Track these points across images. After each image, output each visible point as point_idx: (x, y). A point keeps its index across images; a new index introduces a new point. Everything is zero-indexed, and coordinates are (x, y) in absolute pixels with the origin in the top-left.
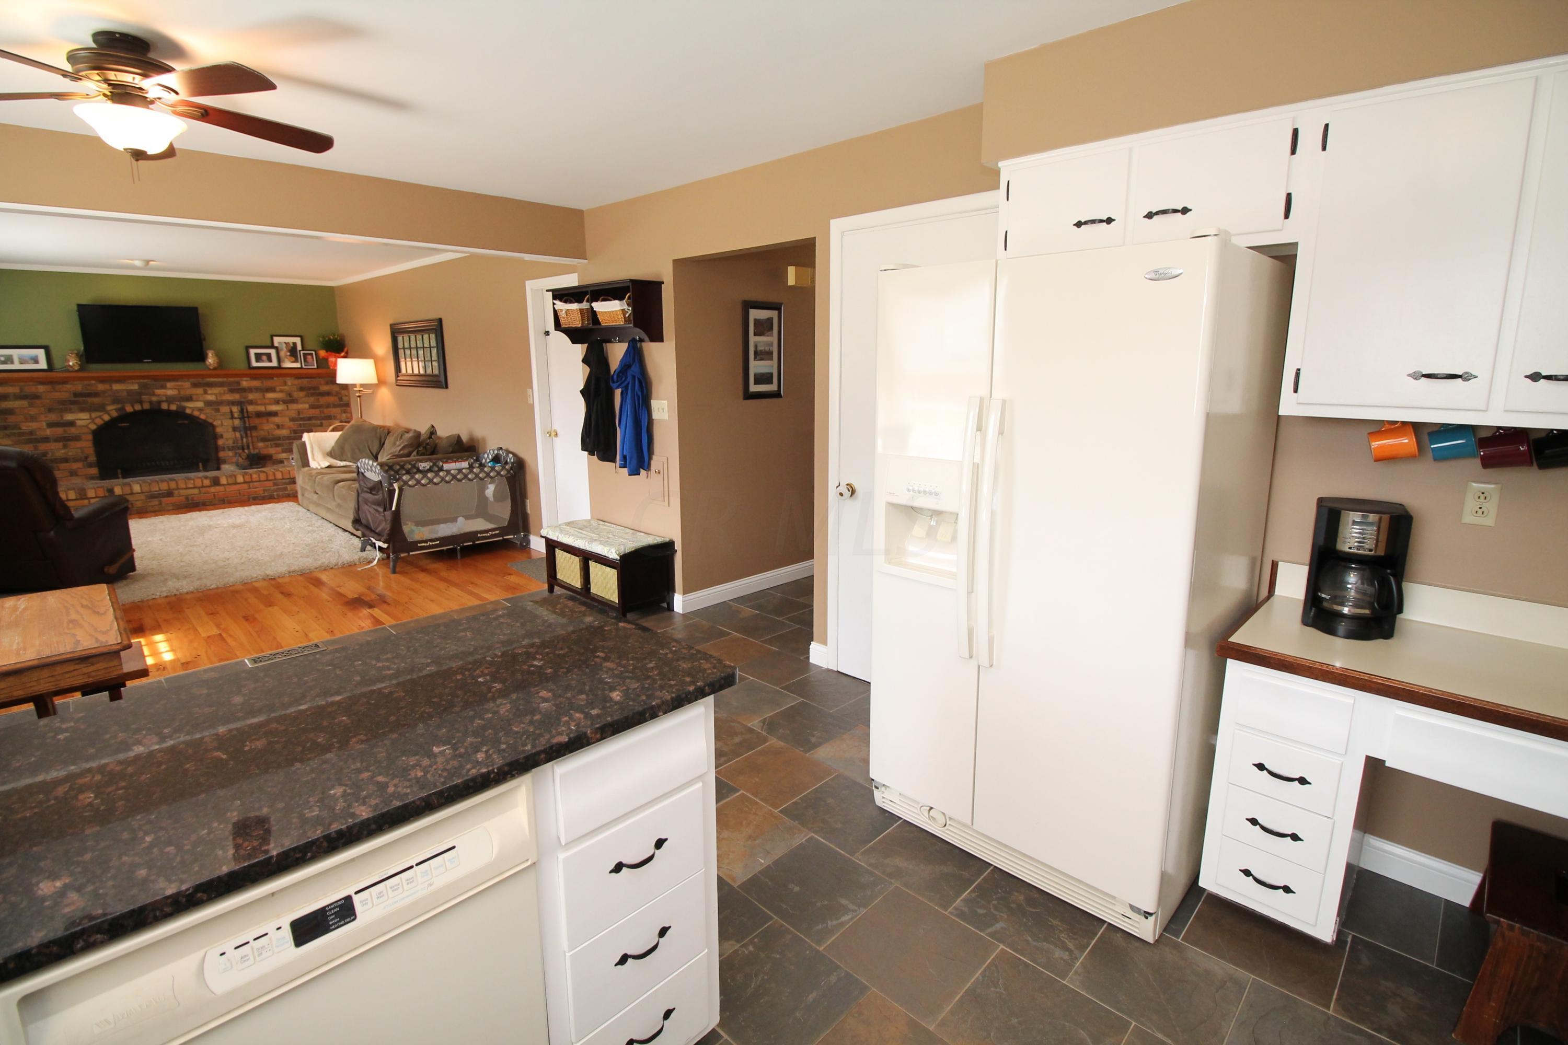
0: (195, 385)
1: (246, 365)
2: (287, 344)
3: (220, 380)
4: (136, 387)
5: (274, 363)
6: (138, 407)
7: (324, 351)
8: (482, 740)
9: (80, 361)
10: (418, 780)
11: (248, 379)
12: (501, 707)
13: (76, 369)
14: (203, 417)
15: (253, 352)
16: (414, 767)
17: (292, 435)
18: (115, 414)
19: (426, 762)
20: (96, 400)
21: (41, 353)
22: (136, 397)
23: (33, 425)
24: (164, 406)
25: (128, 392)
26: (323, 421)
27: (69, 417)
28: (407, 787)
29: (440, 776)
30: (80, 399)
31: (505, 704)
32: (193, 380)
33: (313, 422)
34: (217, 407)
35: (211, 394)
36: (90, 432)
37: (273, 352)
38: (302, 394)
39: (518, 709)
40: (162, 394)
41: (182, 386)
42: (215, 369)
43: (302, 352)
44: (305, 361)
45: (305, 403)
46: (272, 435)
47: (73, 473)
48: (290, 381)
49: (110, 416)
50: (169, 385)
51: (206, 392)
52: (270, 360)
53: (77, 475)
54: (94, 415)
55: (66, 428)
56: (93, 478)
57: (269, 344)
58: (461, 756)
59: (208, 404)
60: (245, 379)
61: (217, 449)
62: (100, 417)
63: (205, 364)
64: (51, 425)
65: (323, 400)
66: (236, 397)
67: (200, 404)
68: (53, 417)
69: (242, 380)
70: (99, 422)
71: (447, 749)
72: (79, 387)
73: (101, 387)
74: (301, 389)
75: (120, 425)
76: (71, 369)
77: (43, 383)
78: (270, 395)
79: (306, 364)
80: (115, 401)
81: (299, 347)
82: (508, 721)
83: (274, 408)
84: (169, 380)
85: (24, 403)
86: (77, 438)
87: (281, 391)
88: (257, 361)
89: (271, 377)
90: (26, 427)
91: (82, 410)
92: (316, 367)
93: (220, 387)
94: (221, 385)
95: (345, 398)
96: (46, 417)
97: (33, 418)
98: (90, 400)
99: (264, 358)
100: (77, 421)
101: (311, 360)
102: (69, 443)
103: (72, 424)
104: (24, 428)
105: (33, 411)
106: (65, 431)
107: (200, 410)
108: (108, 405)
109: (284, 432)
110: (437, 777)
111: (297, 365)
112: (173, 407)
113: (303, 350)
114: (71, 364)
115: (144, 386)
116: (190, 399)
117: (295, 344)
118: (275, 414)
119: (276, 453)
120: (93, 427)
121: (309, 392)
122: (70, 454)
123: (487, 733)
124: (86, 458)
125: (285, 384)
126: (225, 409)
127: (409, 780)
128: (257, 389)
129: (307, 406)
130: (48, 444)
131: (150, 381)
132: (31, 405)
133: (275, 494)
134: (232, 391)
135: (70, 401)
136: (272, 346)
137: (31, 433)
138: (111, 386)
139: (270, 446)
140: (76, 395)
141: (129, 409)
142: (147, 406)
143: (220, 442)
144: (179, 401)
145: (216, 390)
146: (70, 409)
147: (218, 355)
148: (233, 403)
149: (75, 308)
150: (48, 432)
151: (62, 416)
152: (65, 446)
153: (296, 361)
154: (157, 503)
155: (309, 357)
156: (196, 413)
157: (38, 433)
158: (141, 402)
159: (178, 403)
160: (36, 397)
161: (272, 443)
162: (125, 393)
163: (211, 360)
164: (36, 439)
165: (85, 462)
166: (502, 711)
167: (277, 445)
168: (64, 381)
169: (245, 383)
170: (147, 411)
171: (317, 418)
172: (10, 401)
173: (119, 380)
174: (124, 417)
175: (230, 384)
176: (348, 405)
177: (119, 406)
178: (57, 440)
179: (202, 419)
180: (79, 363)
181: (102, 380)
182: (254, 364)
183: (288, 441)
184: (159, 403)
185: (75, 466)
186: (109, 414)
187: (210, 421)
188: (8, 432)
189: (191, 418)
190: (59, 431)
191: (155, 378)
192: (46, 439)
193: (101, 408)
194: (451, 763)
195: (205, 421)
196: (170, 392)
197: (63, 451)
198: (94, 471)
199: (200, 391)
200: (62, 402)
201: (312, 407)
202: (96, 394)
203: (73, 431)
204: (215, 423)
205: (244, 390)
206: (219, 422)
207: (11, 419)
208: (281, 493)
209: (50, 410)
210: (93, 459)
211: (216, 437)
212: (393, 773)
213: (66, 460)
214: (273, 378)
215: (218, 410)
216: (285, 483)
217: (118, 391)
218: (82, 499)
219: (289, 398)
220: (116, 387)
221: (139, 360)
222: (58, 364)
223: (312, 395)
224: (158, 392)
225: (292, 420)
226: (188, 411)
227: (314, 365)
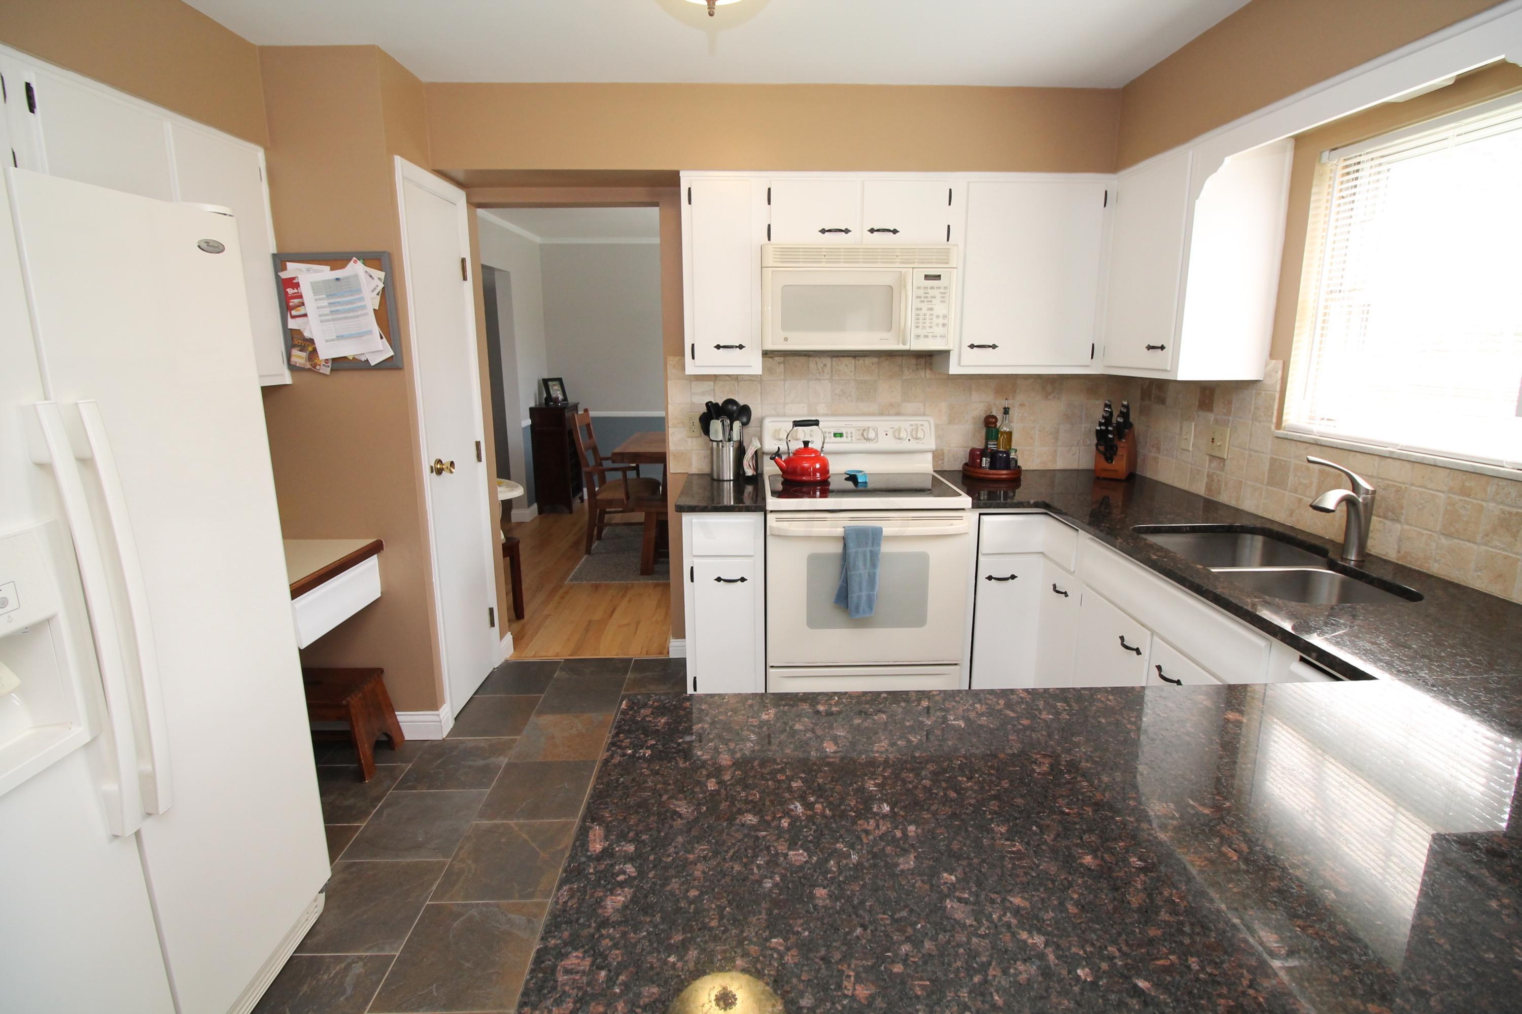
8: (918, 717)
10: (980, 701)
12: (883, 749)
16: (982, 714)
19: (972, 715)
28: (990, 700)
29: (962, 699)
31: (877, 752)
39: (869, 738)
58: (942, 710)
71: (952, 721)
82: (885, 729)
110: (964, 699)
123: (911, 723)
127: (987, 704)
166: (885, 744)
194: (950, 706)
212: (1001, 715)
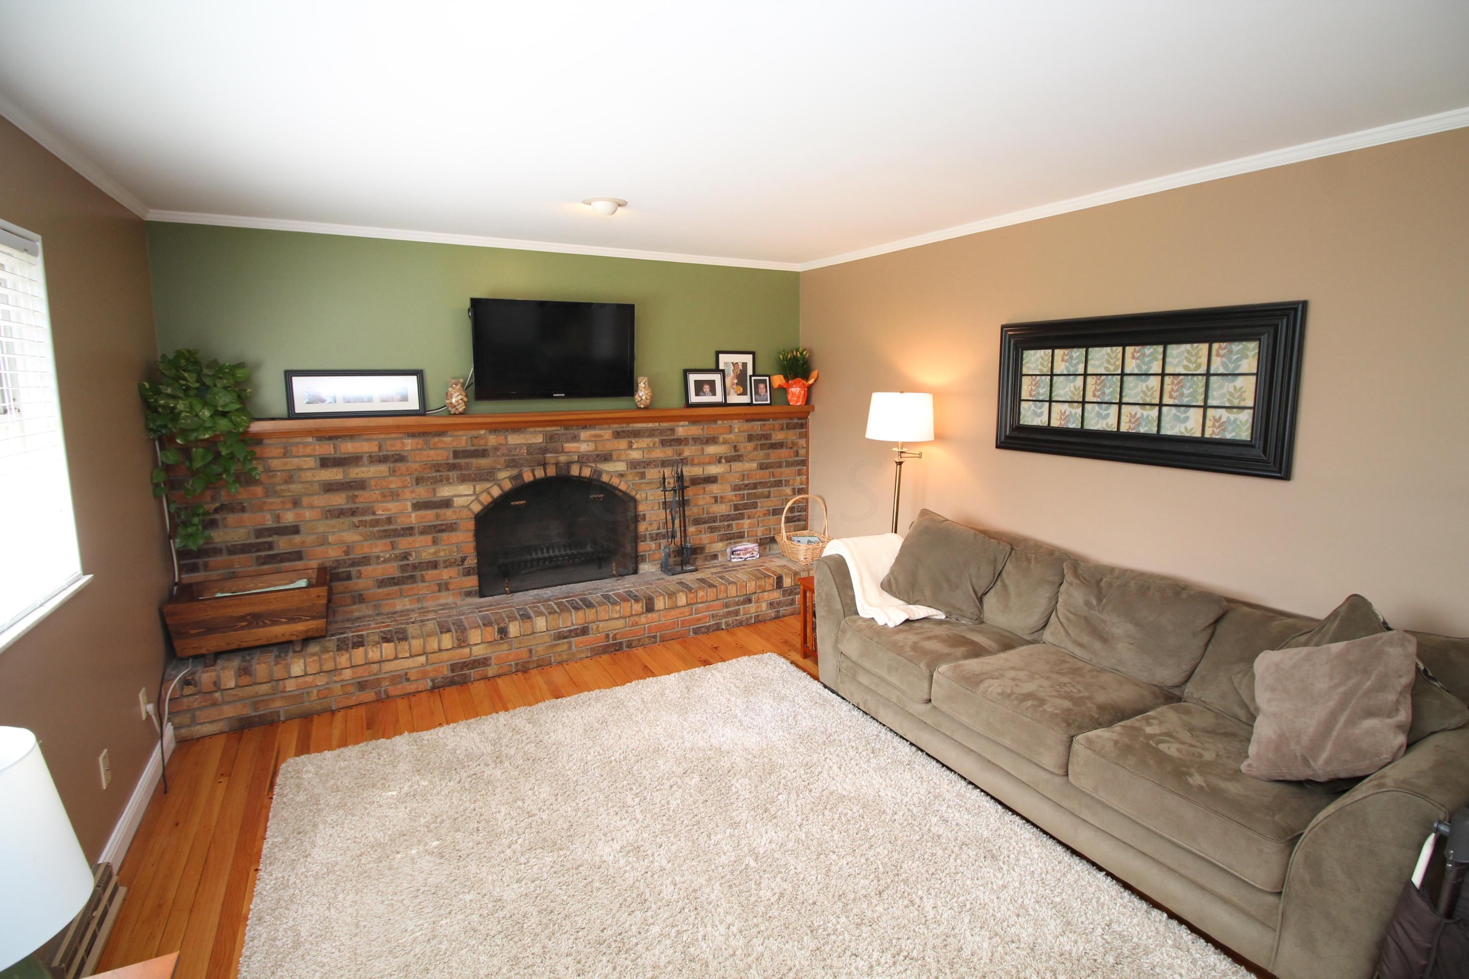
0: (618, 435)
1: (683, 402)
2: (735, 365)
3: (650, 425)
4: (539, 439)
5: (718, 398)
6: (540, 474)
7: (782, 377)
9: (466, 396)
11: (687, 423)
13: (461, 410)
14: (623, 487)
15: (693, 378)
17: (732, 512)
18: (508, 485)
20: (483, 462)
21: (411, 383)
22: (537, 457)
23: (393, 507)
24: (575, 471)
25: (529, 446)
26: (772, 489)
27: (445, 492)
30: (462, 461)
32: (616, 427)
33: (760, 490)
34: (643, 470)
35: (637, 449)
36: (473, 516)
37: (717, 378)
38: (750, 446)
40: (574, 450)
41: (601, 436)
42: (646, 408)
43: (753, 378)
44: (757, 393)
45: (753, 460)
46: (708, 513)
47: (443, 587)
48: (737, 425)
49: (502, 490)
50: (584, 434)
51: (630, 447)
52: (713, 392)
53: (447, 589)
54: (479, 487)
55: (438, 511)
56: (469, 594)
57: (713, 366)
59: (634, 465)
60: (682, 423)
61: (636, 539)
62: (487, 491)
63: (634, 400)
64: (418, 506)
65: (776, 455)
66: (668, 453)
67: (621, 467)
68: (422, 493)
69: (679, 426)
70: (486, 499)
72: (461, 440)
73: (493, 440)
74: (750, 438)
75: (513, 503)
76: (453, 411)
77: (412, 435)
78: (711, 450)
79: (758, 397)
80: (512, 463)
81: (750, 372)
83: (714, 470)
84: (585, 427)
85: (383, 469)
86: (451, 528)
87: (725, 442)
88: (697, 394)
89: (713, 419)
90: (384, 510)
91: (463, 480)
92: (769, 402)
93: (649, 436)
94: (651, 433)
95: (802, 452)
96: (413, 492)
97: (394, 495)
98: (474, 461)
99: (707, 388)
100: (455, 499)
101: (764, 390)
102: (444, 535)
103: (447, 503)
104: (380, 512)
105: (394, 483)
106: (438, 516)
107: (621, 475)
108: (499, 470)
109: (722, 509)
111: (745, 399)
112: (586, 472)
113: (754, 375)
114: (454, 401)
115: (550, 438)
116: (607, 458)
117: (745, 365)
118: (711, 480)
119: (710, 543)
120: (477, 508)
121: (759, 442)
122: (442, 554)
124: (463, 560)
125: (730, 430)
126: (653, 474)
128: (696, 440)
129: (754, 465)
130: (410, 539)
131: (559, 428)
132: (392, 472)
133: (723, 621)
134: (664, 443)
135: (448, 464)
136: (717, 370)
137: (389, 520)
138: (506, 438)
139: (703, 531)
140: (456, 454)
141: (528, 477)
142: (552, 472)
143: (642, 527)
144: (595, 461)
145: (644, 442)
146: (448, 479)
147: (651, 384)
148: (664, 463)
149: (468, 305)
150: (414, 518)
151: (434, 490)
152: (435, 542)
153: (744, 393)
154: (566, 647)
155: (762, 386)
156: (615, 481)
157: (399, 521)
158: (544, 465)
159: (593, 465)
160: (400, 458)
161: (706, 526)
162: (524, 451)
163: (643, 394)
164: (395, 530)
165: (461, 568)
167: (712, 530)
168: (441, 432)
169: (682, 430)
170: (551, 478)
171: (764, 484)
172: (363, 465)
173: (518, 428)
174: (521, 490)
175: (662, 432)
176: (804, 463)
177: (515, 472)
178: (424, 531)
179: (621, 491)
180: (466, 399)
181: (494, 428)
182: (694, 399)
183: (726, 523)
184: (569, 464)
185: (445, 574)
186: (500, 486)
187: (633, 493)
188: (356, 519)
189: (609, 490)
190: (429, 516)
191: (567, 424)
192: (409, 531)
193: (487, 476)
195: (624, 493)
196: (584, 447)
197: (432, 550)
198: (472, 582)
199: (623, 444)
200: (437, 467)
201: (762, 467)
202: (483, 453)
203: (448, 515)
204: (638, 497)
205: (680, 441)
206: (644, 495)
207: (363, 497)
208: (730, 620)
209: (419, 481)
210: (472, 561)
211: (637, 519)
213: (434, 565)
214: (716, 421)
215: (643, 476)
216: (738, 603)
217: (517, 447)
218: (461, 647)
219: (733, 454)
220: (514, 439)
221: (548, 396)
222: (434, 403)
223: (763, 447)
224: (569, 446)
225: (736, 488)
226: (605, 478)
227: (767, 400)
